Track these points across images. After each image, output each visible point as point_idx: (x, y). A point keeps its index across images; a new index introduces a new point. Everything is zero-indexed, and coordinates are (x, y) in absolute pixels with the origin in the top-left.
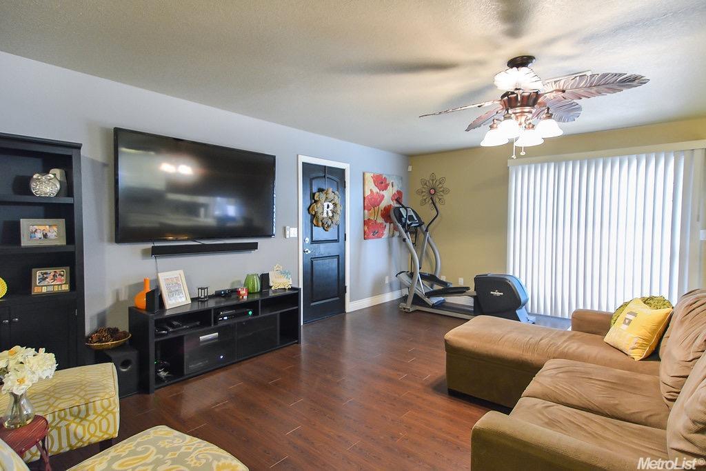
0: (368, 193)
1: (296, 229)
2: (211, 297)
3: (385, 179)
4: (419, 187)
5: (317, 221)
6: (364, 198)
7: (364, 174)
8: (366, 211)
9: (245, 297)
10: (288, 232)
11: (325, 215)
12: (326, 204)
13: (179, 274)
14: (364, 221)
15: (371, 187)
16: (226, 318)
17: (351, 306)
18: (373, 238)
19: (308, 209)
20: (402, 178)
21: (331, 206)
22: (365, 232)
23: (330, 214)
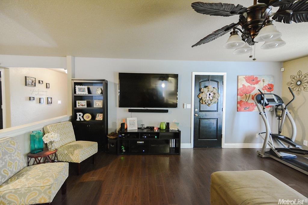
0: (240, 86)
1: (190, 105)
2: (145, 128)
3: (256, 78)
4: (289, 80)
5: (202, 101)
6: (238, 89)
7: (238, 77)
8: (239, 96)
9: (157, 131)
10: (185, 106)
11: (208, 98)
12: (208, 94)
13: (135, 119)
14: (238, 102)
15: (243, 83)
16: (145, 137)
17: (225, 145)
18: (244, 111)
19: (198, 96)
20: (273, 77)
21: (212, 94)
22: (238, 108)
23: (211, 98)
